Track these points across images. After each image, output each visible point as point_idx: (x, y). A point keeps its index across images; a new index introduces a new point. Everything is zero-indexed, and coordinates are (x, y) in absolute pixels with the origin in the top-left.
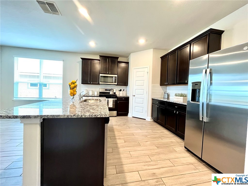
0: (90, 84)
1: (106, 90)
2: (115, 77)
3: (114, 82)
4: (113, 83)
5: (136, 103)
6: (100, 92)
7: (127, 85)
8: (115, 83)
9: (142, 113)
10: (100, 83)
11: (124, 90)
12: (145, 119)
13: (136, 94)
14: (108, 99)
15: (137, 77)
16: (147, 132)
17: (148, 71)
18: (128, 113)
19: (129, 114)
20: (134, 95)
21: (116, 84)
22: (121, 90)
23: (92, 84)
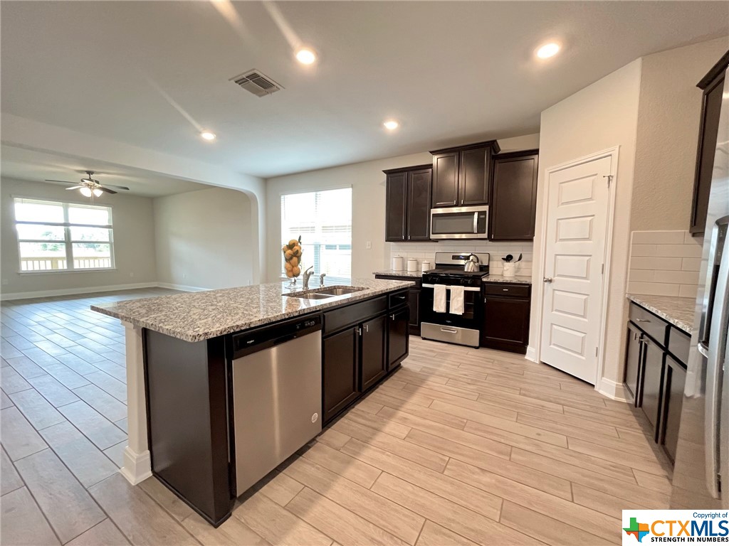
0: (406, 240)
1: (454, 257)
2: (480, 213)
3: (476, 231)
4: (473, 233)
5: (556, 310)
6: (437, 264)
7: (531, 240)
8: (478, 233)
9: (581, 354)
10: (432, 237)
11: (520, 259)
12: (593, 386)
13: (559, 276)
14: (449, 287)
15: (563, 204)
16: (537, 437)
17: (614, 173)
18: (526, 342)
19: (529, 348)
20: (548, 277)
21: (485, 236)
22: (509, 258)
23: (411, 240)
